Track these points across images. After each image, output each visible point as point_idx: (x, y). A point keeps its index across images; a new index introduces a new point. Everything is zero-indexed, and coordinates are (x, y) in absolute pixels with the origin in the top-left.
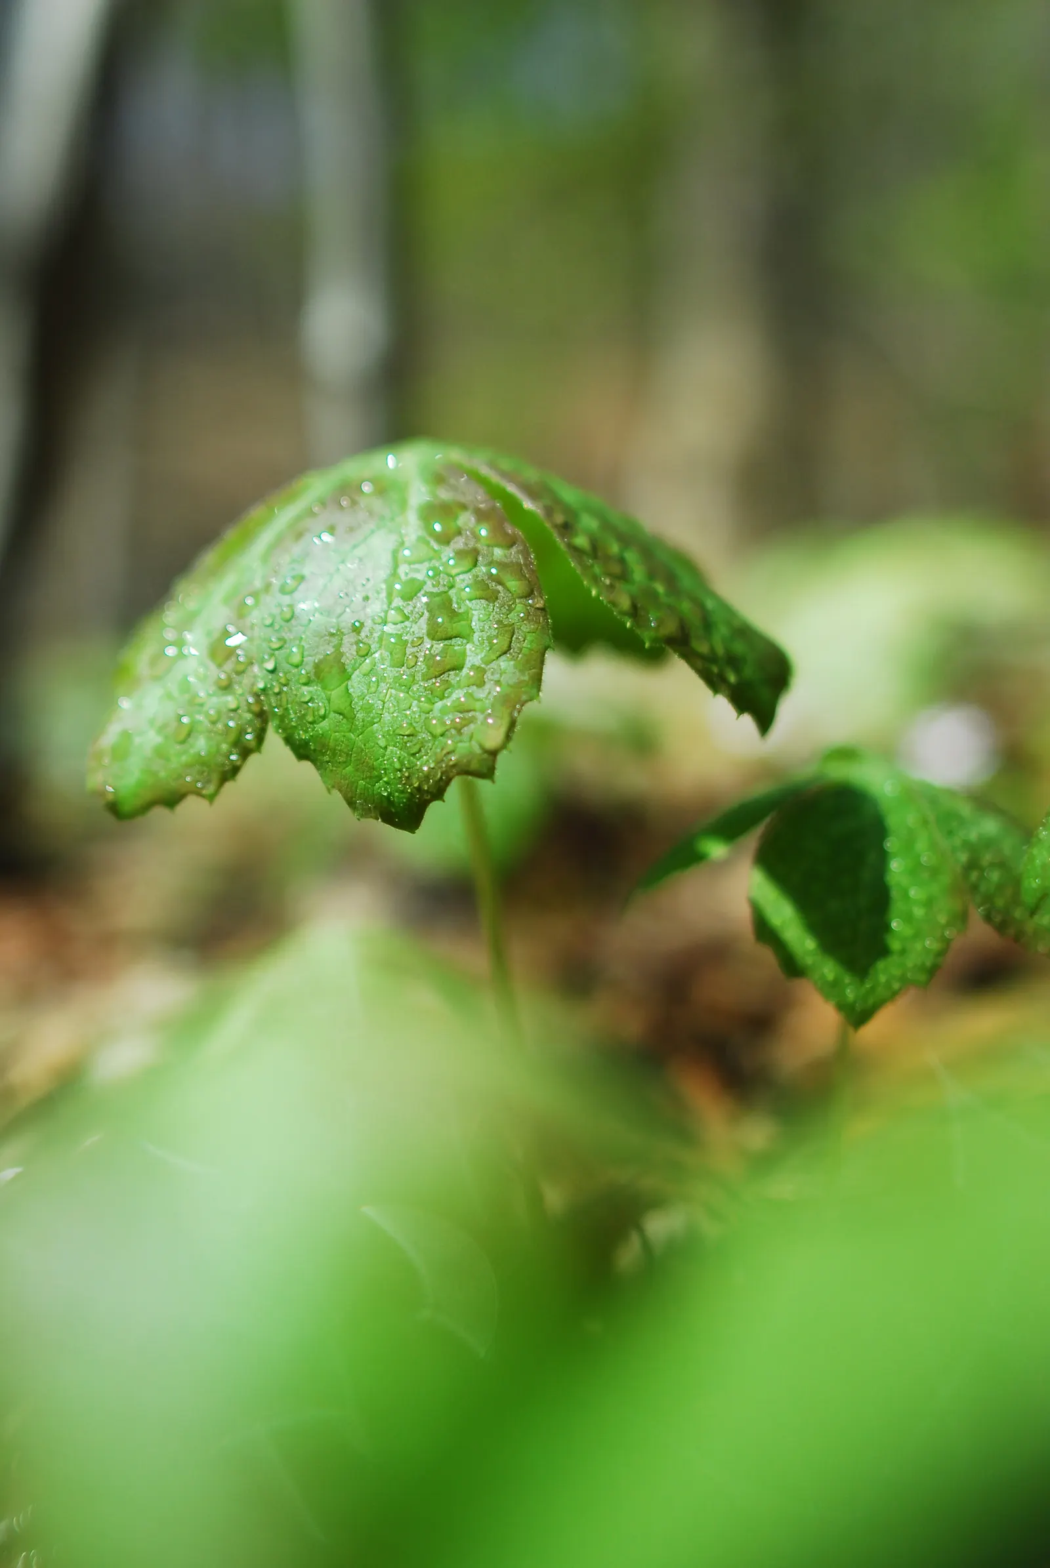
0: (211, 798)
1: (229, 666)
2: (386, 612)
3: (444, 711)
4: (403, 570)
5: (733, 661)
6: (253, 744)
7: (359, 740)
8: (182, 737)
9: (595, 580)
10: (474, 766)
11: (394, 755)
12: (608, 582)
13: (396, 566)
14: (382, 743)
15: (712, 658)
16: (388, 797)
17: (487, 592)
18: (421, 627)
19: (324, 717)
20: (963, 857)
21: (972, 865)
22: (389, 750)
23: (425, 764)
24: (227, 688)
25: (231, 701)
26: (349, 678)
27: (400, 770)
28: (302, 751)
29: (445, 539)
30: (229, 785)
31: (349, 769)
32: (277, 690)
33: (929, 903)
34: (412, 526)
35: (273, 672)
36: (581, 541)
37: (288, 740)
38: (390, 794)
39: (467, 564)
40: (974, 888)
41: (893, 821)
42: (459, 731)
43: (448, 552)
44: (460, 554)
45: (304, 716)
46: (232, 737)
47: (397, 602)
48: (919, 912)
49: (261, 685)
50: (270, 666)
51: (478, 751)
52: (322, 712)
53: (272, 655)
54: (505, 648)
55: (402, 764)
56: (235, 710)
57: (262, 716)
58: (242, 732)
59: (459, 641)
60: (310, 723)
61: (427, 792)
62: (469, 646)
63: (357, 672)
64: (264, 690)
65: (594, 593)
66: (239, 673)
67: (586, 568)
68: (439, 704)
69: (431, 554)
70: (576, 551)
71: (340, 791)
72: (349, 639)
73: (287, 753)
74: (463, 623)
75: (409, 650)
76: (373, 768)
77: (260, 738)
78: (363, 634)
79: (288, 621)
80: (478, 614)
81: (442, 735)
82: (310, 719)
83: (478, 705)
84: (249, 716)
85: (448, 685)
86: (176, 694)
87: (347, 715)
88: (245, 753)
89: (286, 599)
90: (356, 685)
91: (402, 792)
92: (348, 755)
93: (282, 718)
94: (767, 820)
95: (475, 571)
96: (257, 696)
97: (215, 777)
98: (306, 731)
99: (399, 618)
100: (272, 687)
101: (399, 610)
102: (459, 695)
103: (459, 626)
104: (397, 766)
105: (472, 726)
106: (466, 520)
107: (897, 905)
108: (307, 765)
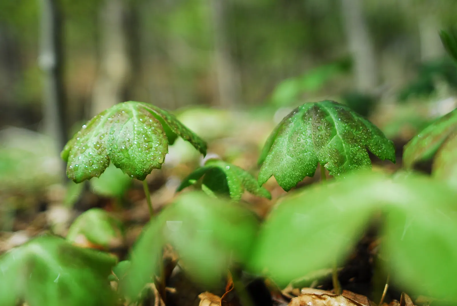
0: (98, 177)
1: (100, 150)
2: (134, 137)
3: (150, 156)
4: (136, 129)
5: (199, 144)
6: (107, 166)
7: (131, 163)
8: (91, 165)
9: (173, 129)
10: (157, 167)
11: (140, 166)
12: (175, 129)
13: (134, 128)
14: (137, 163)
15: (195, 143)
16: (139, 174)
17: (155, 132)
18: (142, 140)
19: (123, 159)
20: (242, 179)
21: (244, 180)
22: (138, 165)
23: (147, 167)
24: (100, 154)
25: (102, 157)
26: (128, 151)
27: (141, 169)
28: (118, 166)
29: (144, 122)
30: (102, 174)
31: (130, 169)
32: (112, 154)
33: (237, 188)
34: (135, 120)
35: (111, 150)
36: (169, 121)
37: (115, 165)
38: (139, 173)
39: (149, 127)
40: (244, 185)
41: (227, 173)
42: (153, 160)
43: (145, 125)
44: (147, 125)
45: (119, 159)
46: (103, 164)
47: (136, 135)
48: (235, 190)
49: (108, 153)
50: (110, 149)
51: (158, 163)
52: (123, 158)
53: (110, 147)
54: (160, 143)
55: (142, 167)
56: (103, 159)
57: (109, 160)
58: (105, 163)
59: (151, 142)
60: (120, 160)
61: (147, 172)
62: (153, 143)
63: (130, 149)
64: (109, 154)
65: (173, 131)
66: (103, 151)
67: (171, 126)
68: (148, 155)
69: (141, 125)
70: (169, 123)
71: (127, 174)
72: (127, 143)
73: (115, 167)
74: (151, 139)
75: (141, 145)
76: (135, 169)
77: (108, 164)
78: (130, 142)
79: (113, 140)
80: (154, 137)
81: (150, 161)
82: (120, 159)
83: (157, 155)
84: (106, 160)
85: (150, 151)
86: (88, 156)
87: (129, 158)
88: (106, 167)
89: (112, 136)
90: (130, 152)
91: (142, 173)
92: (129, 166)
93: (114, 160)
94: (204, 175)
95: (151, 128)
96: (107, 156)
97: (99, 173)
98: (119, 162)
99: (137, 138)
100: (111, 154)
101: (137, 137)
102: (152, 154)
103: (150, 140)
104: (141, 168)
105: (156, 159)
106: (146, 118)
107: (231, 189)
108: (119, 169)
